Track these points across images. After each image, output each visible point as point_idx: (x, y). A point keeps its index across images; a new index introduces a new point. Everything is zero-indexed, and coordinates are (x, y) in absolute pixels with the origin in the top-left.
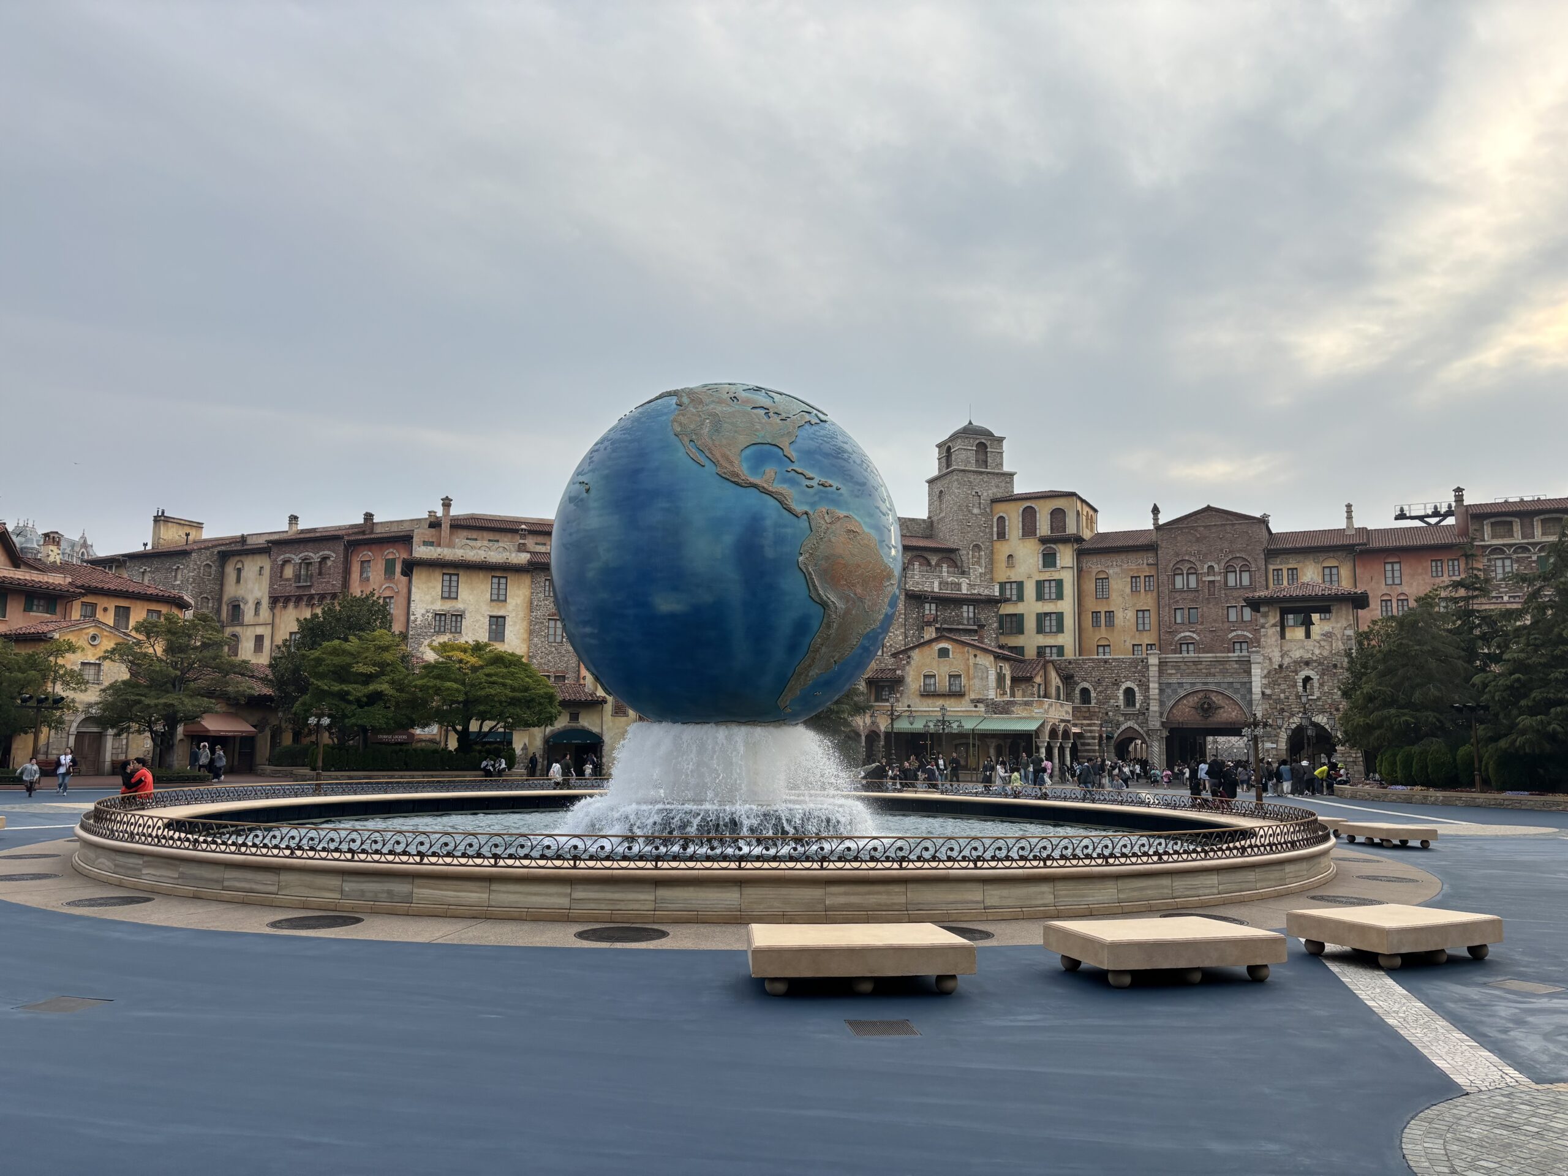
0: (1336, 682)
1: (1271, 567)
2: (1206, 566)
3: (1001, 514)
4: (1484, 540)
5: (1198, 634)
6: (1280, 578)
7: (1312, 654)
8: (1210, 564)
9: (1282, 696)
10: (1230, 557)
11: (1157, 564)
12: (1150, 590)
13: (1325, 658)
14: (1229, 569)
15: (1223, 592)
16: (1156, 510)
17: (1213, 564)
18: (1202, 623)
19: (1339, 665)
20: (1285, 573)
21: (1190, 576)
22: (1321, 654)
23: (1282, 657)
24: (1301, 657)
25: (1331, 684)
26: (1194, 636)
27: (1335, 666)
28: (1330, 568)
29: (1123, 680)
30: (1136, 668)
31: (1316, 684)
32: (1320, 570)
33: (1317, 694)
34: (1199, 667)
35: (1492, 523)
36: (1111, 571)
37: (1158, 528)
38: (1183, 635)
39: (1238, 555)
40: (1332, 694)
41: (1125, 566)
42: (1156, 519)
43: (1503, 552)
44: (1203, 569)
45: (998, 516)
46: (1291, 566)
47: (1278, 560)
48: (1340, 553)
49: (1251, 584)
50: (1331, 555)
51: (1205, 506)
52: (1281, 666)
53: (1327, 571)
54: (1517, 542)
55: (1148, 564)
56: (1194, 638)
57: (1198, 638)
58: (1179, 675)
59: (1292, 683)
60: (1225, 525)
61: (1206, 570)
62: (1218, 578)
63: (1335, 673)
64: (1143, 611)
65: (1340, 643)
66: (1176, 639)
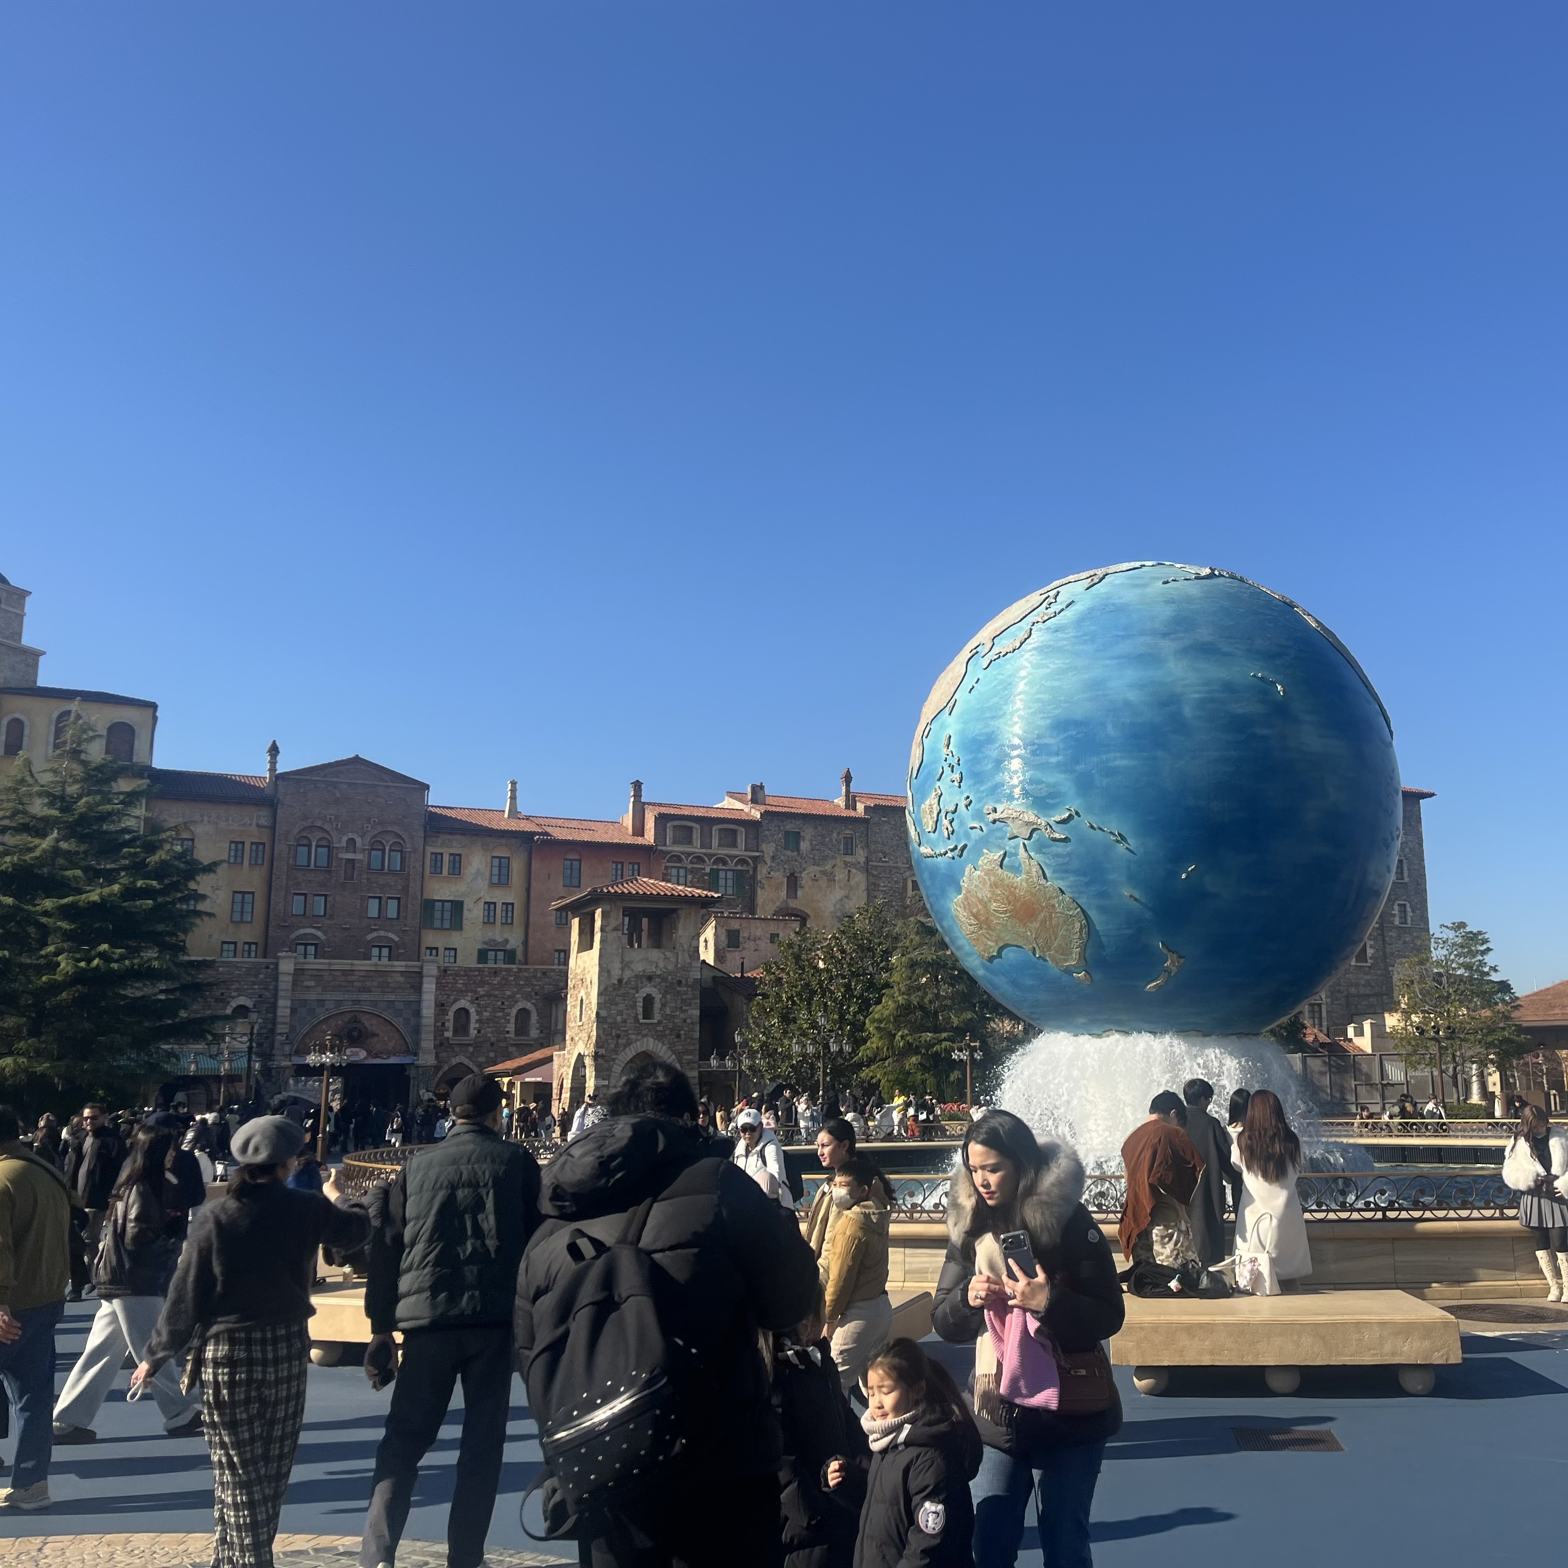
0: (678, 1002)
1: (429, 850)
2: (345, 839)
3: (17, 715)
4: (665, 845)
5: (325, 933)
6: (439, 864)
7: (657, 967)
8: (350, 836)
9: (619, 1018)
10: (380, 829)
11: (273, 828)
12: (256, 864)
13: (670, 973)
14: (376, 845)
15: (365, 876)
16: (274, 750)
17: (355, 836)
18: (332, 917)
19: (684, 982)
20: (446, 858)
21: (319, 850)
22: (665, 967)
23: (622, 969)
24: (644, 971)
25: (674, 1005)
26: (319, 934)
27: (680, 982)
28: (500, 858)
29: (234, 994)
30: (256, 976)
31: (657, 1006)
32: (489, 859)
33: (657, 1017)
34: (350, 978)
35: (674, 827)
36: (199, 830)
37: (279, 778)
38: (302, 931)
39: (390, 829)
40: (674, 1017)
41: (222, 825)
42: (273, 763)
43: (679, 860)
44: (340, 841)
45: (10, 717)
46: (453, 851)
47: (439, 841)
48: (513, 841)
49: (403, 868)
50: (504, 841)
51: (351, 756)
52: (620, 981)
53: (496, 862)
54: (696, 850)
55: (258, 826)
56: (317, 937)
57: (323, 937)
58: (319, 990)
59: (631, 1003)
60: (375, 786)
61: (344, 844)
62: (359, 856)
63: (678, 992)
64: (244, 893)
65: (686, 955)
66: (293, 936)
